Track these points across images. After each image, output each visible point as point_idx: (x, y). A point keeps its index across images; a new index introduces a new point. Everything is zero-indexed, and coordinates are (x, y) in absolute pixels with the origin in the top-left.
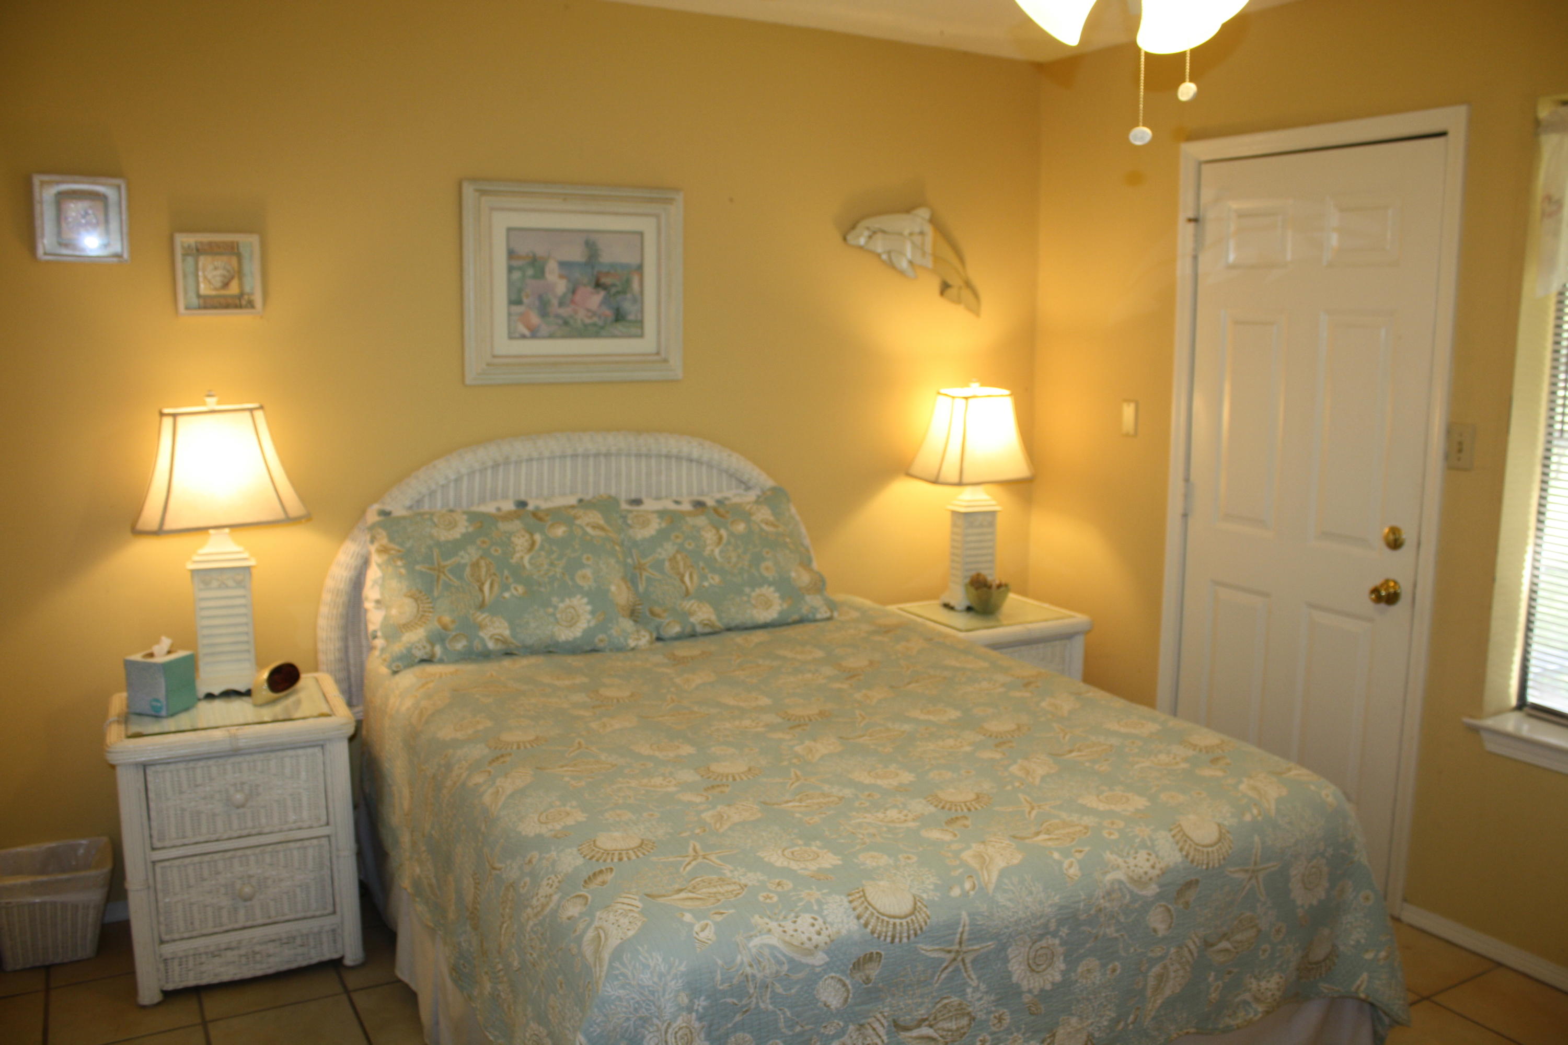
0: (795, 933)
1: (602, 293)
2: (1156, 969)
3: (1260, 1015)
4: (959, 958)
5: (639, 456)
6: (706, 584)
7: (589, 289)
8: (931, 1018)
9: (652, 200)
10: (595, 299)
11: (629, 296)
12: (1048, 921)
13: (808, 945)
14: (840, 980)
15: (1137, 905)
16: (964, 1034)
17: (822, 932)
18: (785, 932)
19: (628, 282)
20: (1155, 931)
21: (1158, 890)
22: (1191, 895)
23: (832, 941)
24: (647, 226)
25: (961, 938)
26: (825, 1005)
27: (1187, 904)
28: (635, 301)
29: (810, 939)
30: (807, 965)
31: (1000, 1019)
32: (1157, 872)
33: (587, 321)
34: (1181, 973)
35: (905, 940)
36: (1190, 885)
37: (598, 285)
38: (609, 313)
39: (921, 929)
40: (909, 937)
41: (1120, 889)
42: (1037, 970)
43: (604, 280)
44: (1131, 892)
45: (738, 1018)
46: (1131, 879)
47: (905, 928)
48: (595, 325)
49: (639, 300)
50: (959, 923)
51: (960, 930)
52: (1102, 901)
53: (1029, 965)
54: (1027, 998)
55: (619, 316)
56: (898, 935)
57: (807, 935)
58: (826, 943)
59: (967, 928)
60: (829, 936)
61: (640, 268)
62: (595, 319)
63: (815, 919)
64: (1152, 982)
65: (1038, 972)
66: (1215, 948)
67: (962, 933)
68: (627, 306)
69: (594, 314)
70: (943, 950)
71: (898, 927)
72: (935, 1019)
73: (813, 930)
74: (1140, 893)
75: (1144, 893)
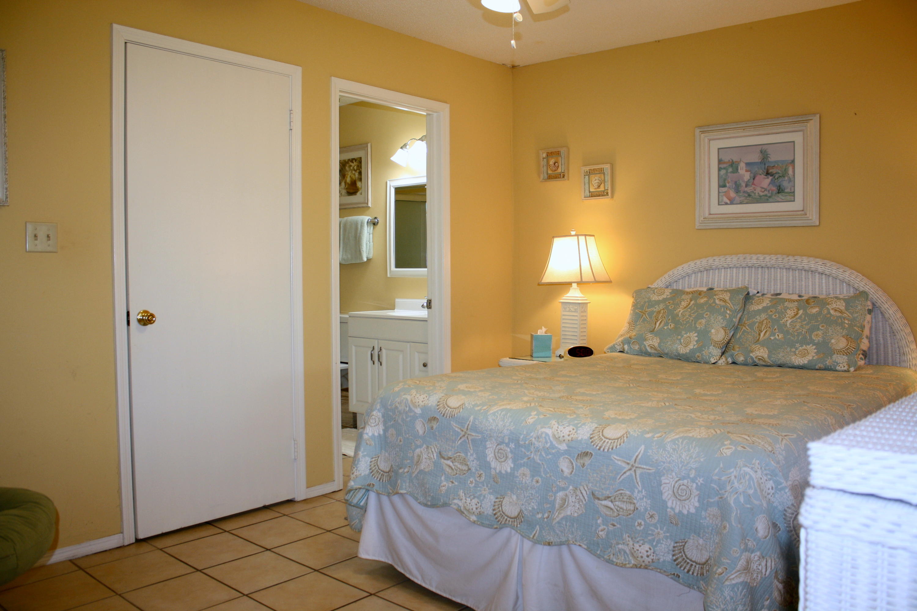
1: (771, 178)
2: (561, 494)
3: (631, 565)
4: (466, 436)
6: (773, 338)
7: (763, 176)
8: (453, 459)
10: (766, 182)
11: (785, 178)
12: (504, 436)
13: (417, 404)
14: (424, 424)
15: (554, 451)
16: (465, 474)
20: (562, 471)
21: (566, 448)
22: (587, 461)
23: (424, 406)
25: (468, 427)
26: (418, 431)
27: (583, 465)
28: (790, 181)
30: (414, 411)
31: (480, 476)
32: (570, 438)
33: (762, 194)
34: (577, 505)
35: (448, 417)
36: (586, 454)
37: (768, 174)
39: (454, 415)
40: (449, 417)
41: (545, 438)
42: (499, 460)
43: (771, 171)
44: (551, 442)
45: (392, 422)
46: (554, 436)
47: (449, 412)
48: (765, 195)
49: (792, 180)
50: (468, 420)
51: (468, 423)
52: (533, 439)
53: (495, 454)
54: (494, 472)
55: (780, 190)
56: (446, 414)
59: (471, 423)
61: (793, 162)
62: (766, 193)
64: (558, 501)
66: (600, 502)
67: (469, 424)
68: (785, 184)
69: (765, 190)
70: (460, 429)
71: (447, 411)
72: (454, 460)
74: (556, 445)
75: (559, 447)
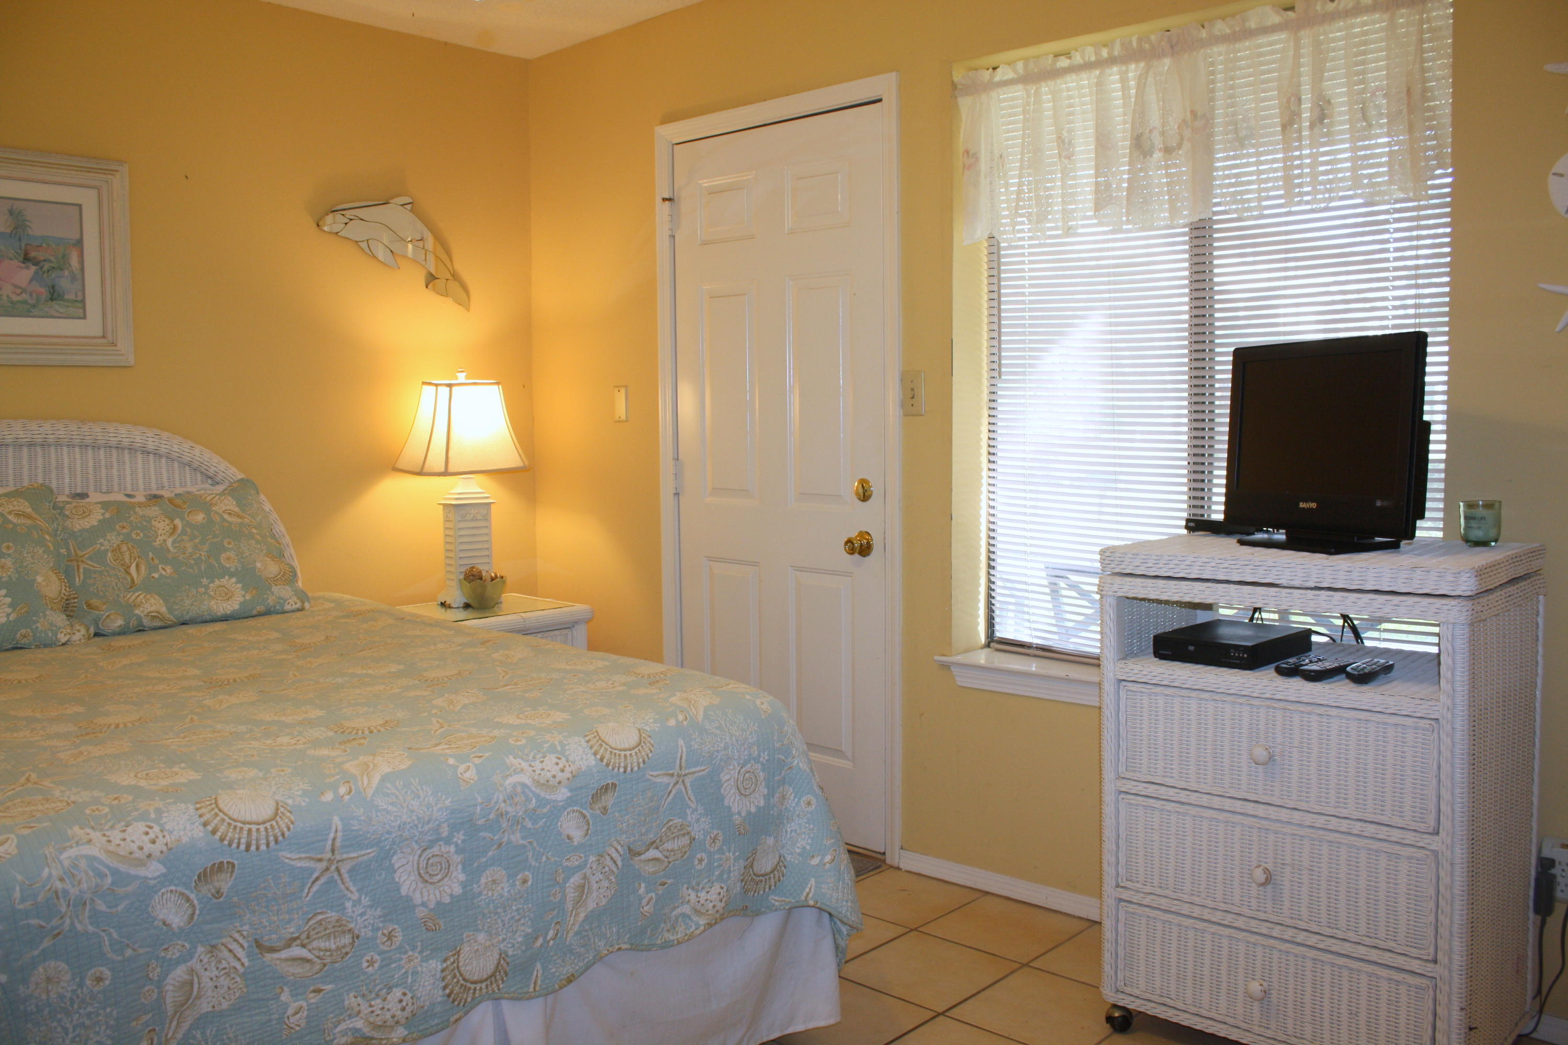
0: (122, 843)
1: (33, 268)
2: (576, 879)
3: (702, 928)
4: (333, 867)
5: (84, 446)
6: (156, 575)
7: (16, 263)
8: (304, 936)
9: (90, 170)
10: (25, 275)
11: (66, 273)
12: (439, 825)
13: (139, 855)
14: (182, 894)
15: (545, 810)
16: (347, 953)
17: (157, 840)
18: (109, 841)
19: (65, 258)
20: (569, 838)
21: (569, 794)
22: (609, 800)
23: (170, 849)
24: (87, 199)
25: (333, 845)
26: (164, 923)
27: (605, 810)
28: (73, 278)
29: (141, 848)
30: (137, 877)
31: (390, 937)
32: (567, 774)
33: (15, 298)
34: (605, 884)
35: (263, 847)
36: (605, 789)
37: (27, 259)
38: (44, 292)
39: (283, 835)
40: (268, 845)
41: (524, 792)
42: (431, 881)
43: (33, 254)
44: (537, 796)
45: (47, 943)
46: (537, 783)
47: (263, 833)
48: (26, 302)
49: (79, 278)
50: (330, 828)
51: (332, 835)
52: (503, 805)
53: (419, 874)
54: (421, 912)
55: (55, 295)
56: (254, 842)
57: (138, 843)
58: (162, 852)
59: (340, 834)
60: (166, 844)
61: (79, 243)
62: (25, 296)
63: (151, 827)
64: (571, 894)
65: (431, 883)
66: (643, 857)
67: (334, 839)
68: (64, 284)
69: (24, 291)
70: (311, 859)
71: (254, 833)
72: (308, 938)
73: (146, 838)
74: (548, 797)
75: (553, 797)
